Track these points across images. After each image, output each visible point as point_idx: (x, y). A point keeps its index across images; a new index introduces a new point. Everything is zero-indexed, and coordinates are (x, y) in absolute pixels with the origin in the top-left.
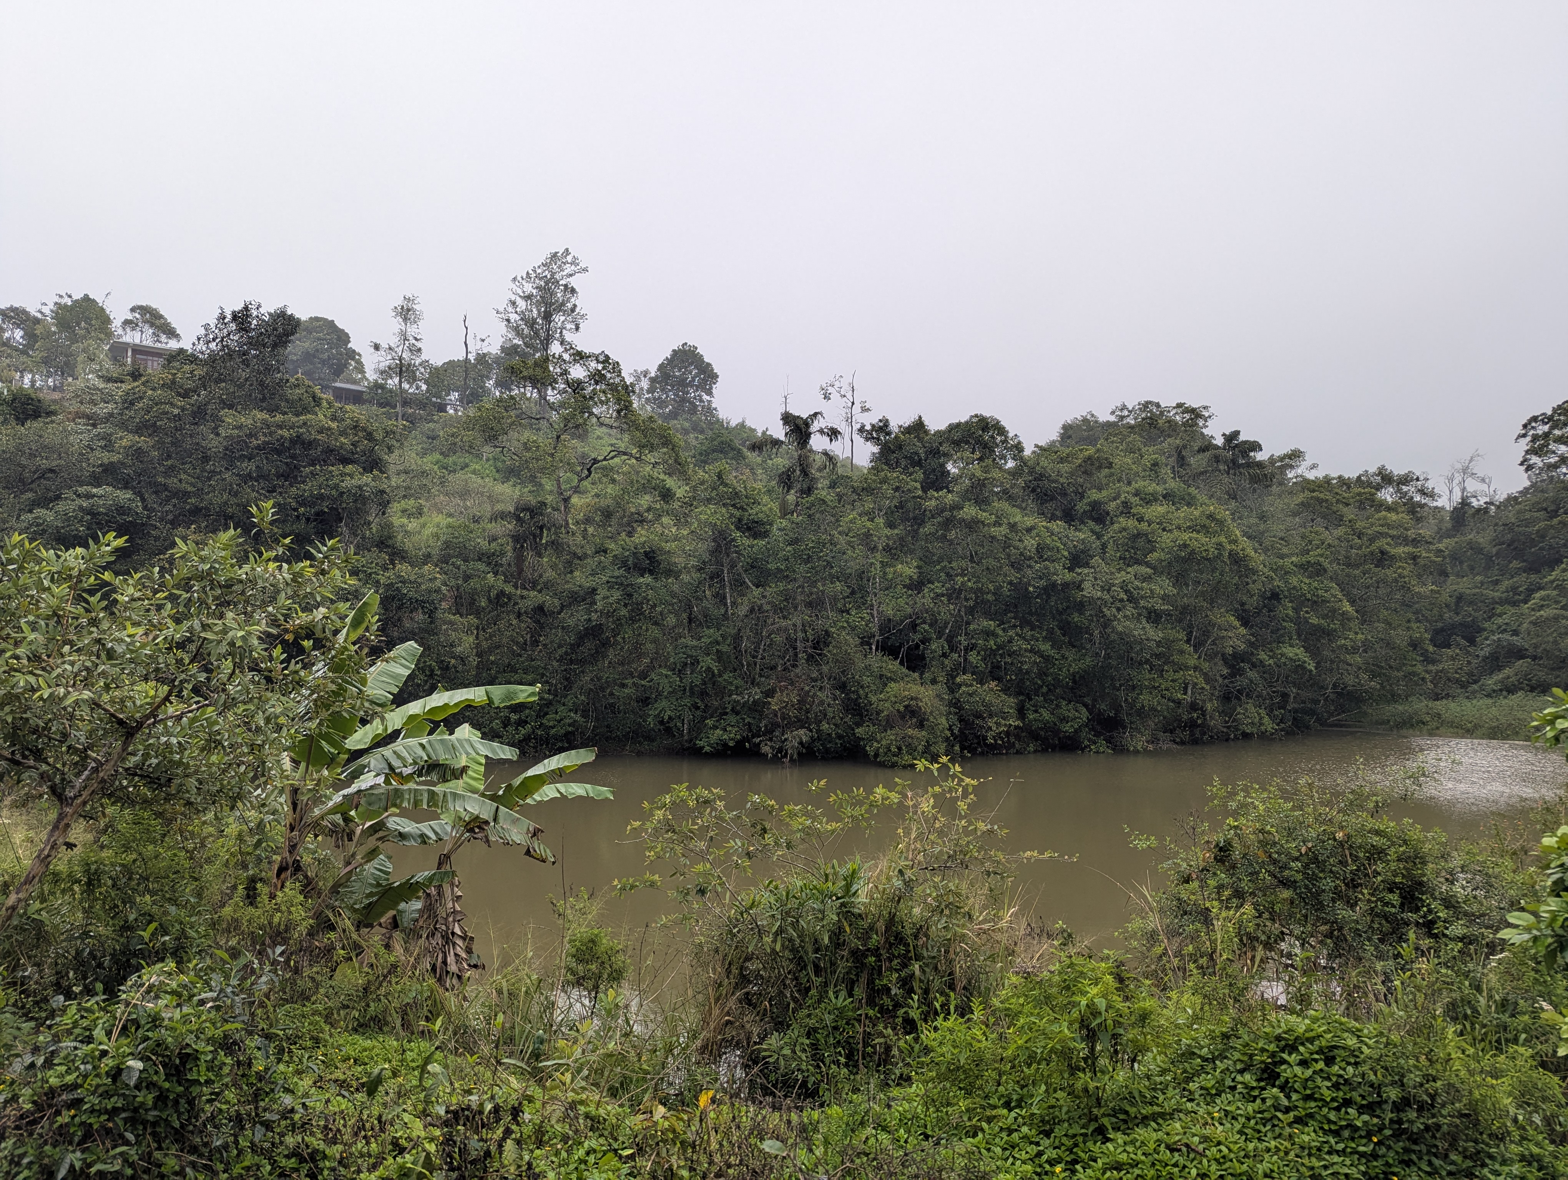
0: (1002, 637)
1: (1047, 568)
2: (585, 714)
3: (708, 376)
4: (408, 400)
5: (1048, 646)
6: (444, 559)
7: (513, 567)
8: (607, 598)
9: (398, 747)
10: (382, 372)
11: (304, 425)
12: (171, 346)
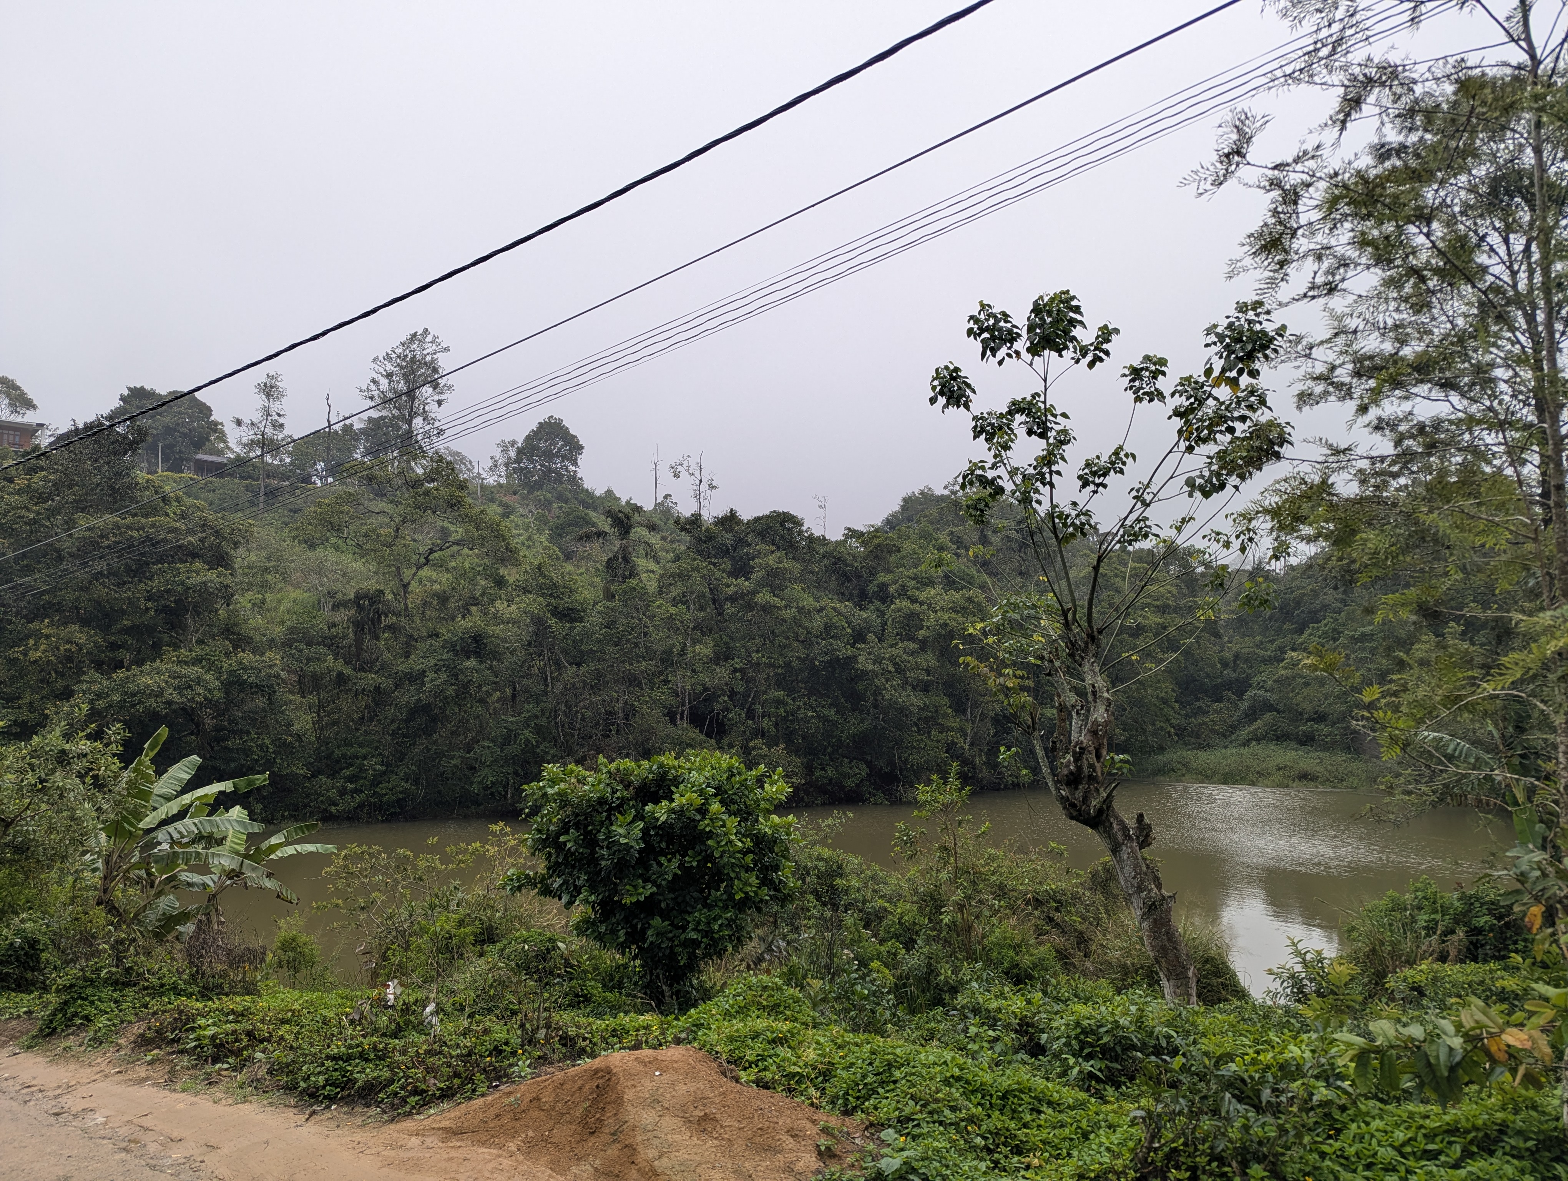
0: (792, 706)
1: (831, 644)
2: (416, 782)
3: (574, 447)
4: (271, 473)
5: (833, 712)
6: (288, 643)
7: (353, 649)
8: (435, 680)
9: (179, 825)
10: (245, 445)
11: (153, 526)
12: (29, 418)
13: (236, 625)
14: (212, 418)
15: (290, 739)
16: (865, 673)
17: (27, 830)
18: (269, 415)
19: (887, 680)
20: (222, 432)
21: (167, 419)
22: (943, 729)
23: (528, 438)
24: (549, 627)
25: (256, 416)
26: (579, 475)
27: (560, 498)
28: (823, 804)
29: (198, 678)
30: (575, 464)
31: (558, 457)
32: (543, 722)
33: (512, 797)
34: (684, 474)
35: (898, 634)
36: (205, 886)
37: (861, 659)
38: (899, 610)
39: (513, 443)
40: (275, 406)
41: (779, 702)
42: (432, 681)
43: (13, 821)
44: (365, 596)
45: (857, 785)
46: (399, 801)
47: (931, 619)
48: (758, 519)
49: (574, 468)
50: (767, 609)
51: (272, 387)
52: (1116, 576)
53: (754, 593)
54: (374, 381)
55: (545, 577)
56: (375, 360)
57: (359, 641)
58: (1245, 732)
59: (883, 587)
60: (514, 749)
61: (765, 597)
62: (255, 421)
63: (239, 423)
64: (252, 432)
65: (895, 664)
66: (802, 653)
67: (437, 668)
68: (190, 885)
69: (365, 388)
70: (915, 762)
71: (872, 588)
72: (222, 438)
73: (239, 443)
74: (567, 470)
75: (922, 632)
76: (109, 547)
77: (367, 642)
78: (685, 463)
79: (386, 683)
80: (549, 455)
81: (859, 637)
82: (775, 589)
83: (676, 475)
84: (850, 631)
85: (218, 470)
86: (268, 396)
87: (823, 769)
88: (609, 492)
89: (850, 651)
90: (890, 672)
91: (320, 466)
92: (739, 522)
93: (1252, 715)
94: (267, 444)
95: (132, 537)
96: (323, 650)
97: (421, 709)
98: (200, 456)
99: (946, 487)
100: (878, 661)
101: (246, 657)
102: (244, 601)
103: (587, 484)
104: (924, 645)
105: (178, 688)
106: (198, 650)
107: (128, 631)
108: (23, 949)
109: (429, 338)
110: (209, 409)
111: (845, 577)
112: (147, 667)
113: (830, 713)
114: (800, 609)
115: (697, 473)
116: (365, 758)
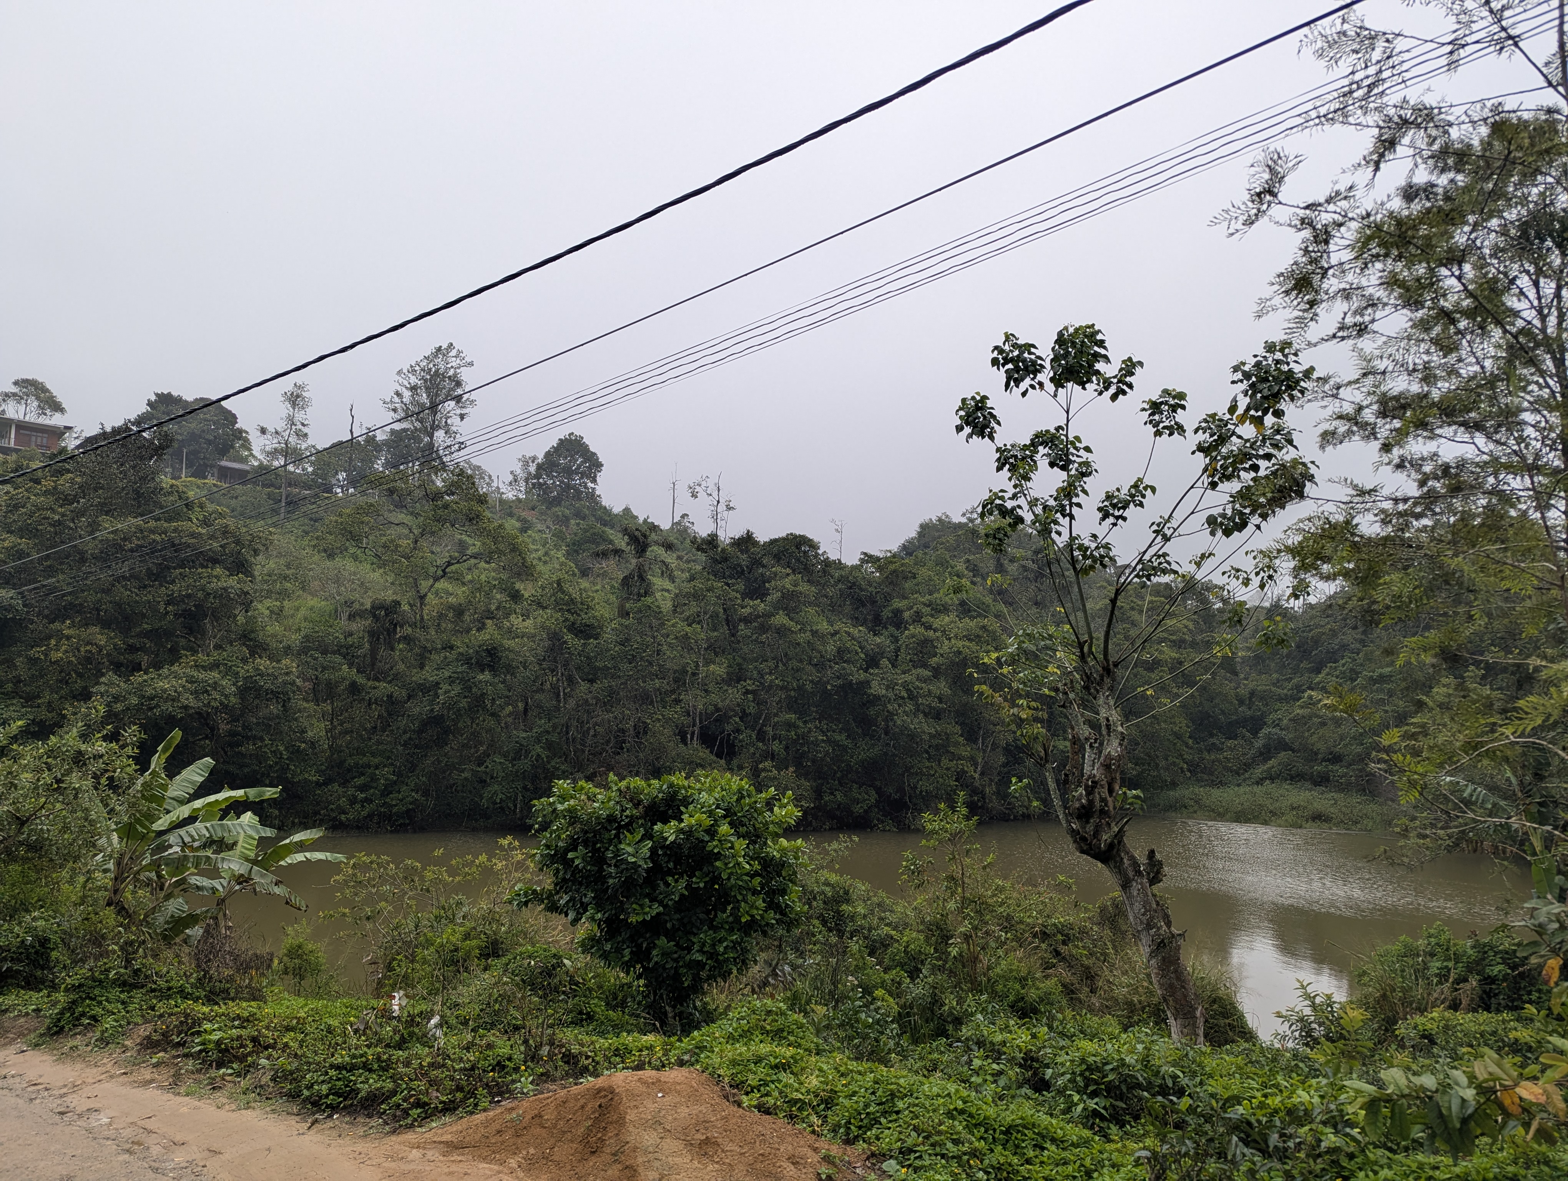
0: (803, 730)
1: (844, 669)
2: (426, 793)
3: (593, 464)
4: (293, 481)
5: (844, 736)
6: (304, 650)
7: (368, 660)
8: (448, 692)
9: (190, 828)
10: (268, 454)
11: (175, 530)
12: (56, 420)
13: (253, 632)
14: (237, 426)
15: (303, 745)
16: (878, 698)
17: (42, 829)
18: (293, 424)
19: (900, 705)
20: (247, 440)
21: (193, 425)
22: (954, 757)
23: (548, 454)
24: (565, 642)
25: (281, 425)
26: (597, 493)
27: (578, 515)
28: (830, 829)
29: (215, 683)
30: (594, 481)
31: (577, 474)
32: (554, 738)
33: (521, 811)
34: (702, 494)
35: (911, 661)
36: (214, 890)
37: (874, 684)
38: (913, 636)
39: (534, 459)
40: (299, 416)
41: (790, 725)
42: (446, 693)
43: (28, 820)
44: (381, 607)
45: (866, 811)
46: (408, 811)
47: (945, 647)
48: (773, 542)
49: (592, 485)
50: (781, 631)
51: (298, 396)
52: (1132, 609)
53: (770, 615)
54: (398, 394)
55: (563, 592)
56: (399, 372)
57: (373, 652)
58: (1259, 771)
59: (897, 613)
60: (525, 764)
61: (780, 619)
62: (279, 430)
63: (263, 431)
64: (276, 441)
65: (908, 690)
66: (815, 676)
67: (451, 681)
68: (198, 888)
69: (388, 400)
70: (924, 788)
71: (886, 613)
72: (246, 444)
73: (263, 451)
74: (586, 487)
75: (935, 659)
76: (132, 550)
77: (382, 652)
78: (704, 484)
79: (400, 693)
80: (569, 472)
81: (872, 662)
82: (790, 612)
83: (694, 495)
84: (863, 656)
85: (241, 477)
86: (294, 404)
87: (832, 794)
88: (627, 510)
89: (862, 676)
90: (903, 698)
91: (342, 476)
92: (755, 543)
93: (1266, 754)
94: (290, 453)
95: (154, 541)
96: (338, 659)
97: (435, 720)
98: (224, 463)
99: (964, 515)
100: (890, 687)
101: (263, 663)
102: (262, 608)
103: (605, 502)
104: (937, 672)
105: (195, 693)
106: (215, 655)
107: (147, 634)
108: (34, 947)
109: (453, 353)
110: (234, 417)
111: (859, 602)
112: (165, 671)
113: (841, 738)
114: (814, 633)
115: (715, 494)
116: (377, 768)
